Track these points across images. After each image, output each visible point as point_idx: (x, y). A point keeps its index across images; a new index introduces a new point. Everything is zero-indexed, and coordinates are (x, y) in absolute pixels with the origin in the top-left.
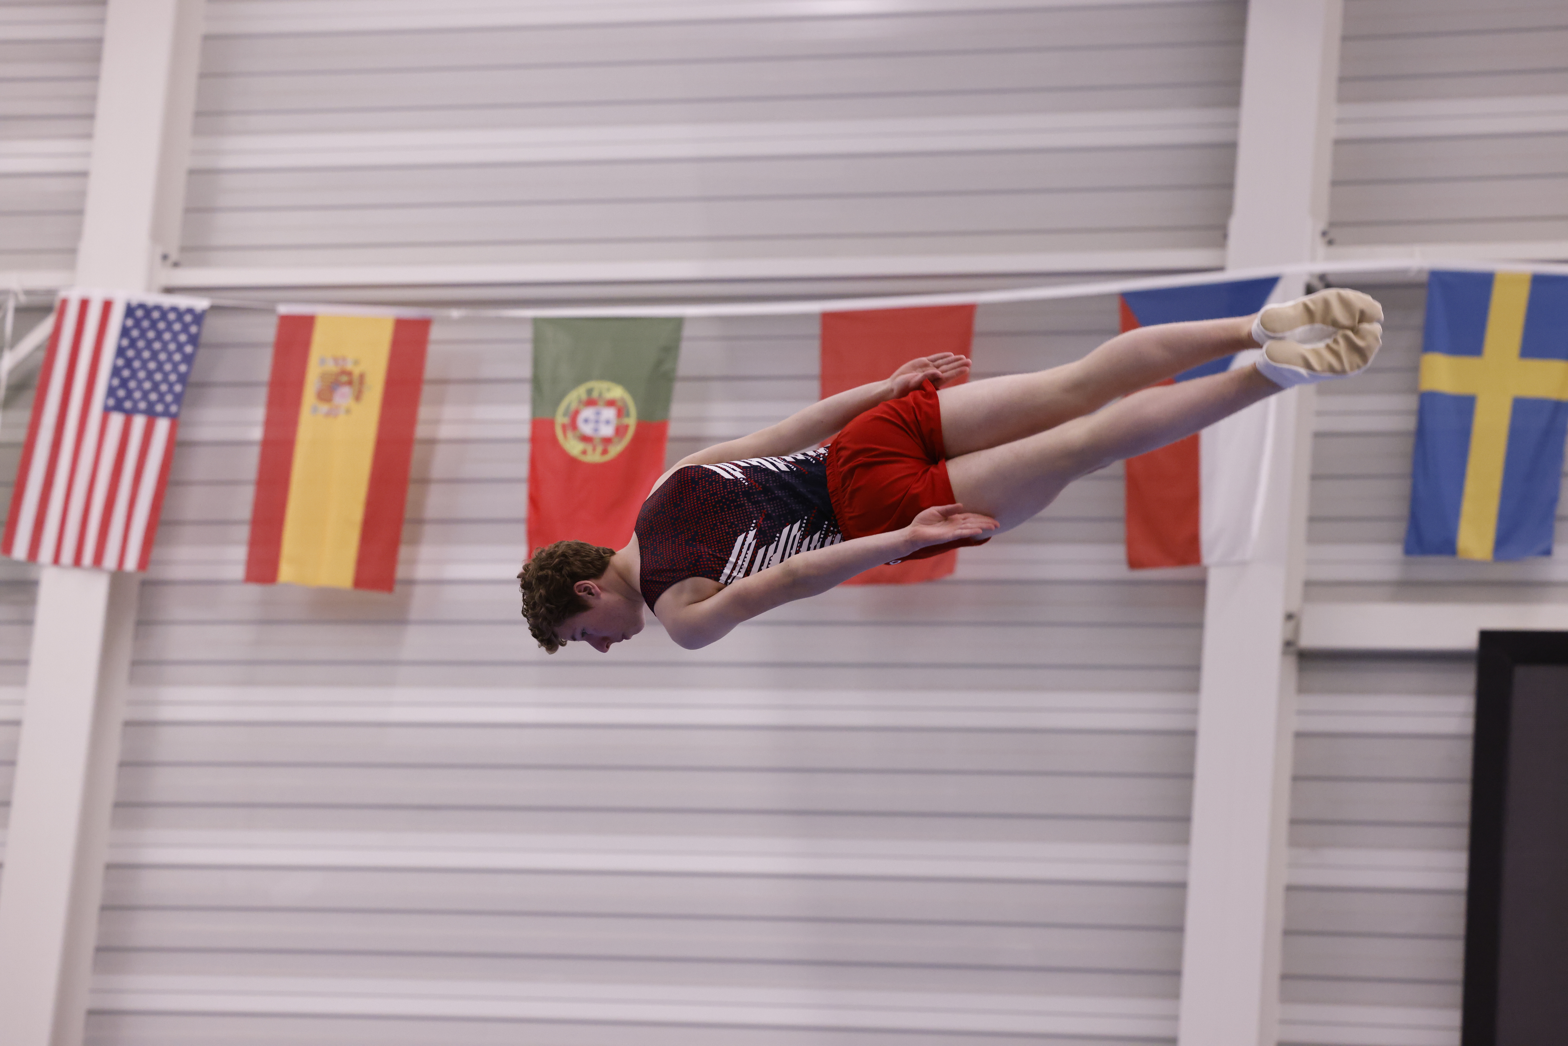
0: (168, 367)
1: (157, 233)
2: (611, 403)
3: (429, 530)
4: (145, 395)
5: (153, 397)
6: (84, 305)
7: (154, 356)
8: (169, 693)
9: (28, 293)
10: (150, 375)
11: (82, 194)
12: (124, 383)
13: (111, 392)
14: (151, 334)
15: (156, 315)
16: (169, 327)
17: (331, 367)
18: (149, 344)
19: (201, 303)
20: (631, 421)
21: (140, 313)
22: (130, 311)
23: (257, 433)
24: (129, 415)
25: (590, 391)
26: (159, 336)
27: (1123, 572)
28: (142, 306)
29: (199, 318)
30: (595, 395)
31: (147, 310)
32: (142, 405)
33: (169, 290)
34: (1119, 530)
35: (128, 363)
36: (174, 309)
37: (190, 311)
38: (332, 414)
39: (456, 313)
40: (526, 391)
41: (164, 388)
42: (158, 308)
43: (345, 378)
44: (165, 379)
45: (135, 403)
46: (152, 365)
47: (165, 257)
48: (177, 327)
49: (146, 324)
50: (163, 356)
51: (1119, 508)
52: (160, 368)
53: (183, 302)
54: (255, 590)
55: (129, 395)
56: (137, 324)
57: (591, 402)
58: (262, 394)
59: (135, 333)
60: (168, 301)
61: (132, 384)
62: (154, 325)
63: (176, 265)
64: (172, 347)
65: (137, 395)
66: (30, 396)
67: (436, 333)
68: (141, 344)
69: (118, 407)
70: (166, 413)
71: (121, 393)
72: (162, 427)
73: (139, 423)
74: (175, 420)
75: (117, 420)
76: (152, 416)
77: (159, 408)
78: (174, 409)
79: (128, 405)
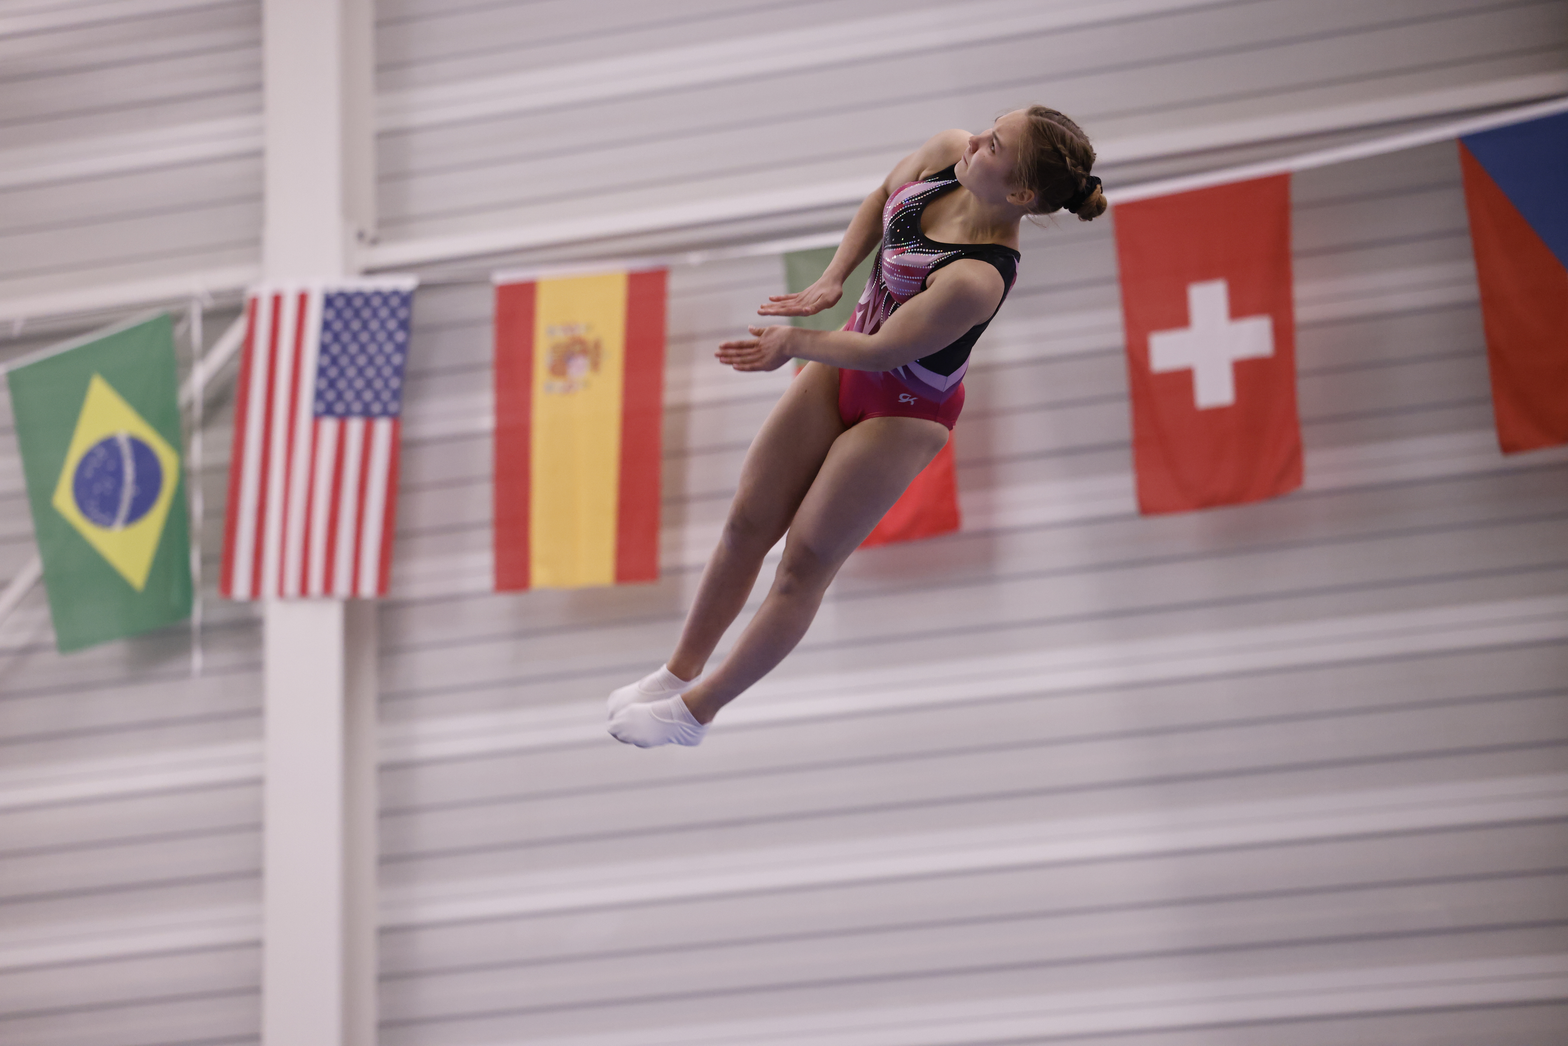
0: (380, 360)
1: (348, 210)
3: (694, 509)
4: (358, 395)
5: (368, 396)
6: (277, 301)
7: (363, 349)
8: (426, 727)
9: (215, 295)
10: (361, 372)
11: (259, 176)
12: (332, 384)
13: (319, 395)
14: (356, 325)
15: (358, 302)
16: (375, 314)
17: (561, 337)
18: (355, 337)
19: (406, 283)
21: (340, 303)
22: (329, 301)
23: (487, 422)
24: (343, 419)
26: (365, 326)
27: (1497, 460)
28: (341, 294)
29: (406, 299)
31: (348, 298)
32: (357, 407)
33: (370, 272)
34: (1487, 411)
35: (334, 361)
36: (378, 293)
37: (396, 293)
38: (569, 389)
39: (695, 258)
41: (378, 384)
42: (359, 294)
43: (578, 348)
44: (379, 373)
45: (348, 406)
46: (362, 360)
47: (361, 236)
48: (384, 313)
49: (348, 314)
50: (372, 349)
51: (1485, 388)
52: (371, 361)
53: (386, 283)
54: (507, 601)
55: (340, 396)
56: (339, 314)
58: (488, 378)
59: (338, 326)
60: (369, 285)
61: (342, 384)
62: (357, 313)
63: (375, 242)
64: (381, 336)
65: (349, 395)
66: (229, 412)
67: (675, 283)
68: (346, 337)
69: (329, 411)
70: (385, 413)
71: (331, 396)
72: (383, 429)
73: (355, 427)
74: (396, 420)
75: (329, 427)
76: (369, 417)
77: (376, 408)
78: (393, 407)
79: (339, 408)
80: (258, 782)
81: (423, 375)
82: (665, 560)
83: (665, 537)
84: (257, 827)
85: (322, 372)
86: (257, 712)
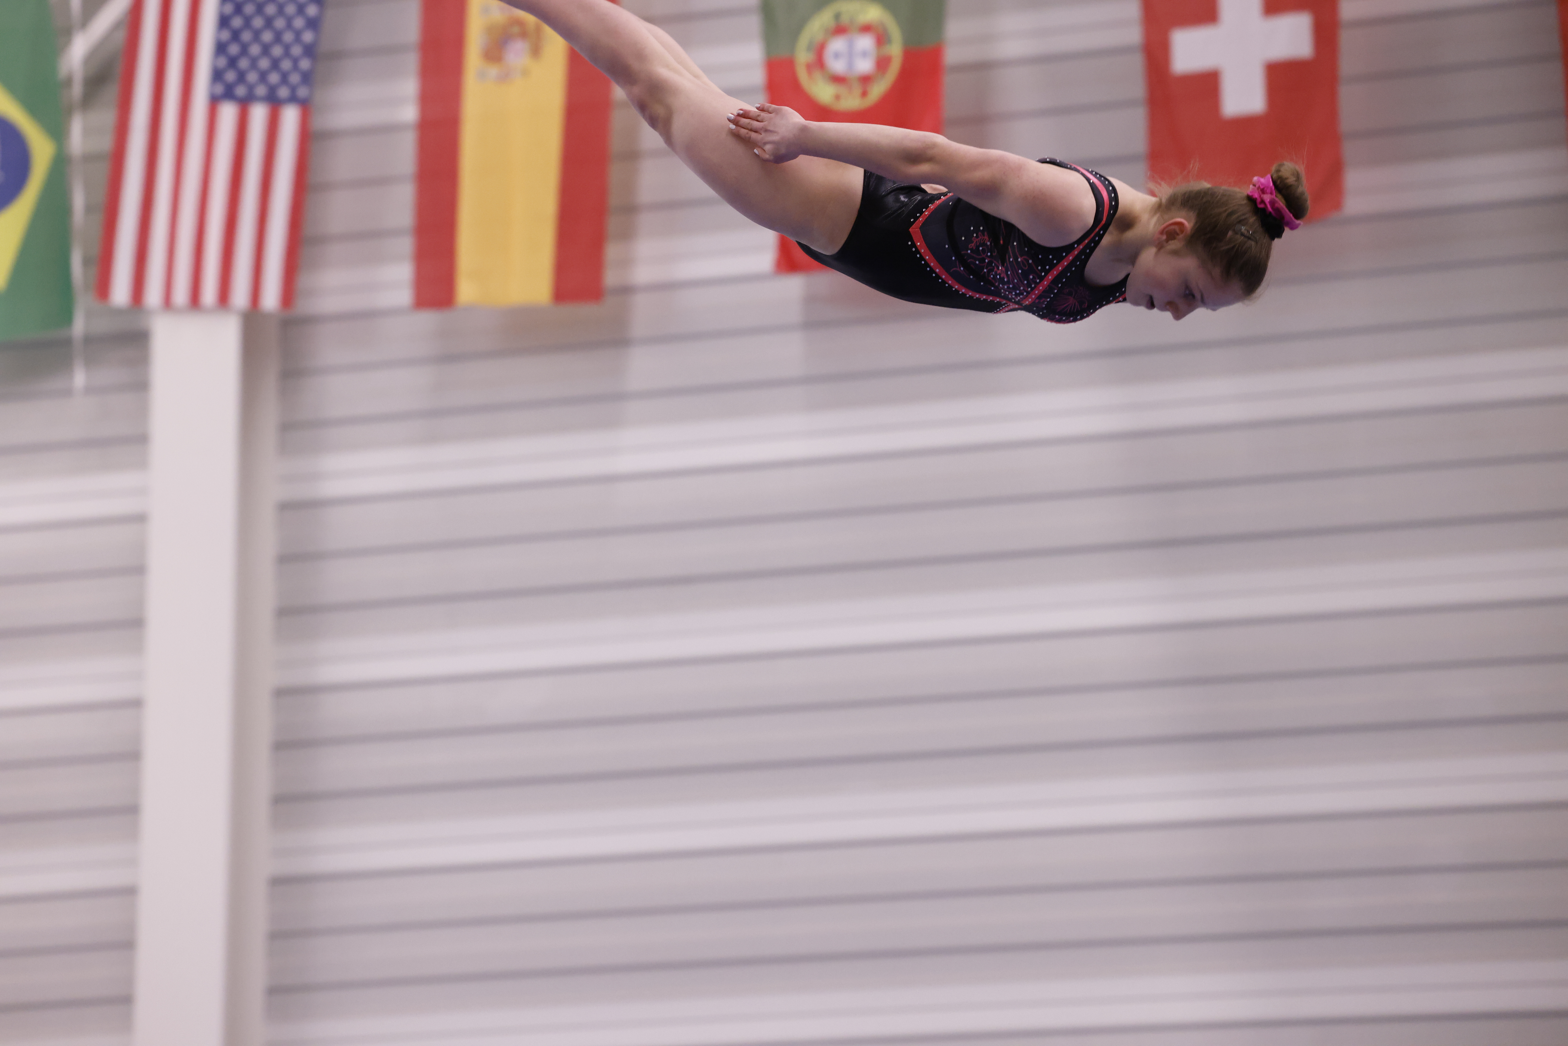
0: (288, 37)
2: (866, 29)
3: (645, 220)
4: (263, 77)
5: (274, 78)
7: (269, 23)
8: (334, 462)
10: (266, 50)
12: (233, 62)
13: (217, 75)
17: (498, 17)
18: (260, 9)
20: (895, 50)
23: (409, 113)
24: (244, 105)
25: (837, 16)
30: (845, 20)
32: (261, 91)
35: (236, 36)
38: (505, 78)
40: (754, 23)
41: (286, 65)
43: (516, 30)
44: (287, 53)
45: (251, 88)
46: (267, 37)
50: (280, 23)
51: (1555, 98)
52: (278, 37)
54: (429, 319)
55: (241, 77)
57: (840, 30)
58: (412, 60)
61: (244, 64)
65: (252, 77)
66: (112, 91)
69: (229, 94)
70: (293, 99)
71: (230, 76)
72: (290, 117)
73: (259, 114)
74: (306, 107)
75: (228, 113)
76: (275, 103)
77: (283, 92)
78: (302, 92)
79: (241, 91)
80: (140, 518)
81: (337, 55)
82: (611, 278)
83: (612, 251)
84: (139, 570)
85: (220, 48)
86: (141, 439)
